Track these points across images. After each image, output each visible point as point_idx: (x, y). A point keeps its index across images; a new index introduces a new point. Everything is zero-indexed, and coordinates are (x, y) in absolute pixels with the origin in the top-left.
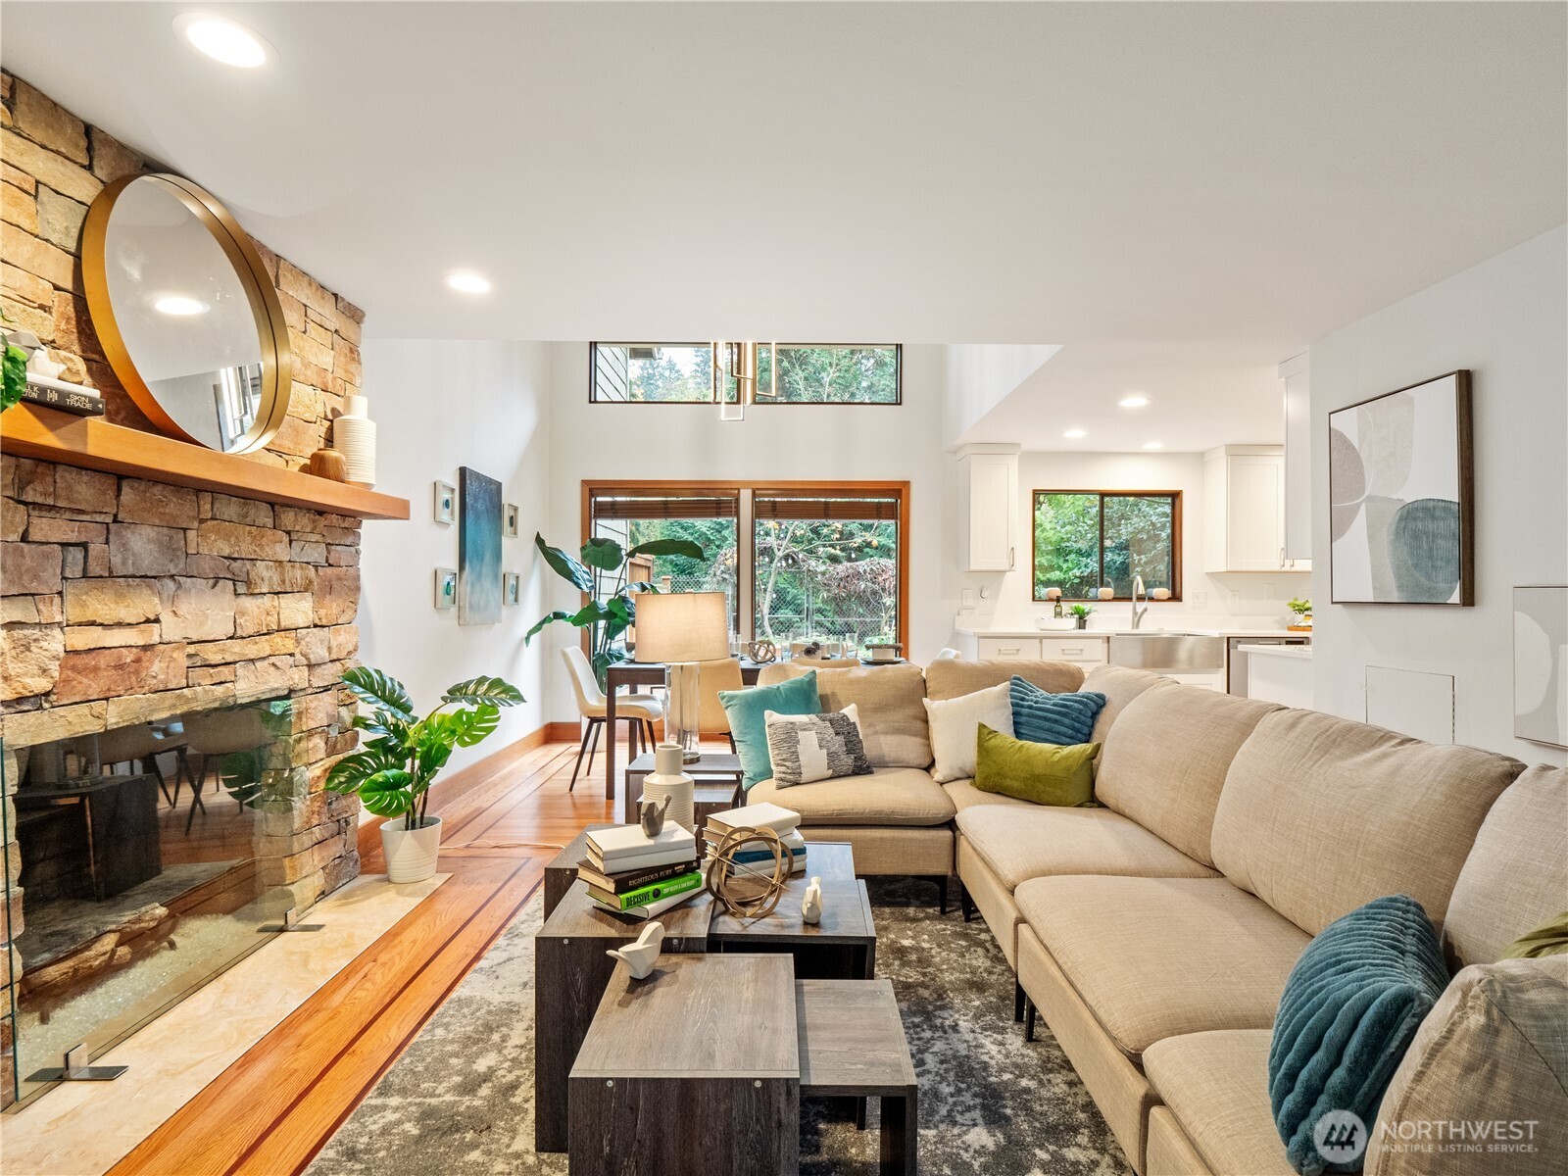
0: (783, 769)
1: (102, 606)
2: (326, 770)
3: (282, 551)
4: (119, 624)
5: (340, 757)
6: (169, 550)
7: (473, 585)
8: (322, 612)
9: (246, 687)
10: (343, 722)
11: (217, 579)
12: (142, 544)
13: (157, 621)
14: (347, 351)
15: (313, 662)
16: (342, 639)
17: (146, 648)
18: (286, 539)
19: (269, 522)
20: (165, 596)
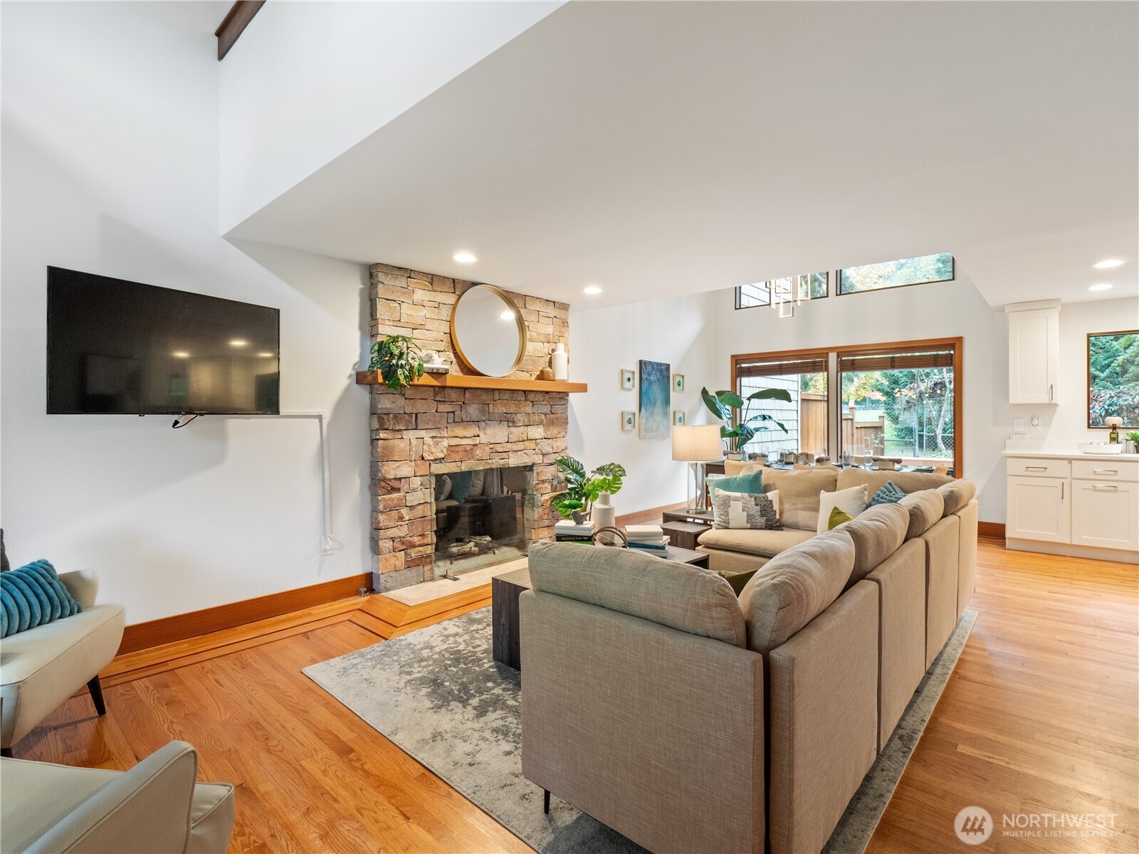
0: (720, 519)
1: (460, 431)
2: (551, 498)
3: (529, 409)
4: (465, 437)
5: (559, 493)
6: (482, 412)
7: (647, 419)
8: (548, 433)
9: (513, 461)
10: (560, 478)
11: (501, 421)
12: (473, 410)
13: (478, 436)
14: (561, 324)
15: (544, 453)
16: (559, 444)
17: (475, 445)
18: (531, 404)
19: (523, 398)
20: (481, 428)
